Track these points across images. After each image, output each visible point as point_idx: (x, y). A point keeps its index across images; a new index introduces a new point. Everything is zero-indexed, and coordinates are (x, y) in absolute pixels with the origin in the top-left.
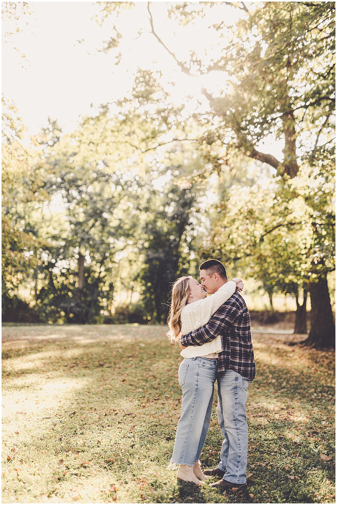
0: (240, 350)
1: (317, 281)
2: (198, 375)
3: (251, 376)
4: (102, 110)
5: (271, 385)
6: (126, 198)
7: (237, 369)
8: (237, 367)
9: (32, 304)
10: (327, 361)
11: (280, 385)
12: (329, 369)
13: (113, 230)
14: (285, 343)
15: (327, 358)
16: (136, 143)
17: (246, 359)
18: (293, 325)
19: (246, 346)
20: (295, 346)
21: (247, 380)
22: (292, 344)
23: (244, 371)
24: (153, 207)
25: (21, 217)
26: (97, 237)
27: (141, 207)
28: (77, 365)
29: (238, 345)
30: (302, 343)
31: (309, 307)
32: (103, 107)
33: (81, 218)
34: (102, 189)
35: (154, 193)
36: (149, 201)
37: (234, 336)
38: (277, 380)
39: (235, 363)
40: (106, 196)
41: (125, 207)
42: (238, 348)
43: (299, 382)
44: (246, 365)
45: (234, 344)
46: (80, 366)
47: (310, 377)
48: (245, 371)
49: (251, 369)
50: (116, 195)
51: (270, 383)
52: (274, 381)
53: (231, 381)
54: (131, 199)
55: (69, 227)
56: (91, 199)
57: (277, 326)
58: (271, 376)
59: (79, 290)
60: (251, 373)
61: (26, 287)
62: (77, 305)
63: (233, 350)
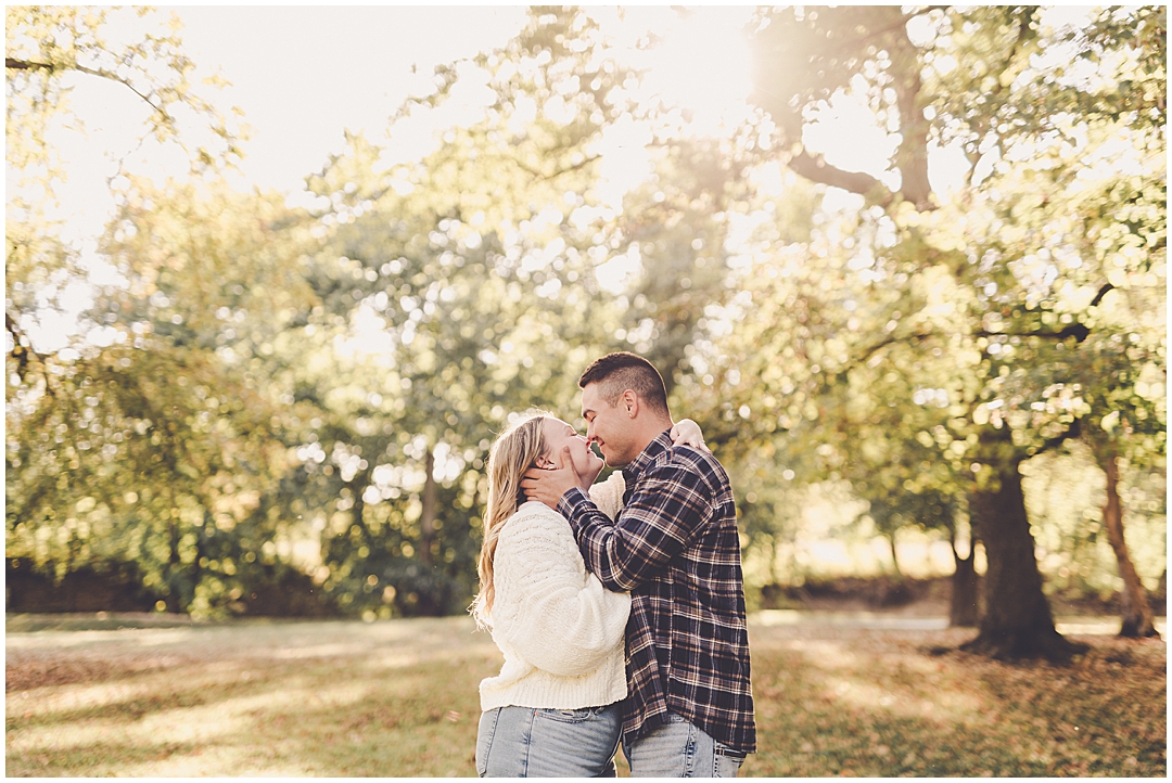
0: (706, 648)
1: (996, 486)
2: (528, 741)
3: (738, 740)
4: (441, 80)
5: (873, 763)
6: (533, 311)
7: (693, 709)
8: (692, 704)
9: (321, 574)
10: (1028, 694)
11: (899, 763)
12: (1036, 715)
13: (500, 389)
14: (920, 650)
15: (1028, 685)
16: (533, 161)
17: (726, 679)
18: (945, 607)
19: (726, 635)
20: (946, 658)
21: (727, 753)
22: (938, 652)
23: (714, 718)
24: (597, 333)
25: (283, 365)
26: (464, 407)
27: (570, 332)
28: (370, 718)
29: (698, 628)
30: (964, 647)
31: (981, 564)
32: (443, 70)
33: (426, 362)
34: (475, 291)
35: (599, 298)
36: (588, 315)
37: (684, 594)
38: (892, 747)
39: (683, 689)
40: (484, 306)
41: (533, 336)
42: (696, 639)
43: (951, 751)
44: (724, 700)
45: (685, 625)
46: (378, 722)
47: (982, 737)
48: (719, 719)
49: (741, 716)
50: (507, 304)
51: (872, 757)
52: (882, 751)
53: (671, 755)
54: (546, 315)
55: (397, 384)
56: (447, 315)
57: (910, 611)
58: (875, 737)
59: (429, 538)
60: (739, 731)
61: (305, 535)
62: (423, 573)
63: (679, 643)
